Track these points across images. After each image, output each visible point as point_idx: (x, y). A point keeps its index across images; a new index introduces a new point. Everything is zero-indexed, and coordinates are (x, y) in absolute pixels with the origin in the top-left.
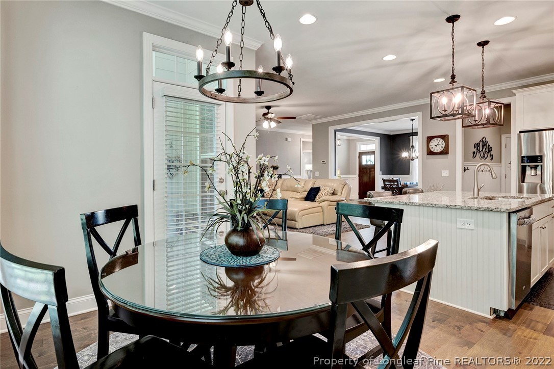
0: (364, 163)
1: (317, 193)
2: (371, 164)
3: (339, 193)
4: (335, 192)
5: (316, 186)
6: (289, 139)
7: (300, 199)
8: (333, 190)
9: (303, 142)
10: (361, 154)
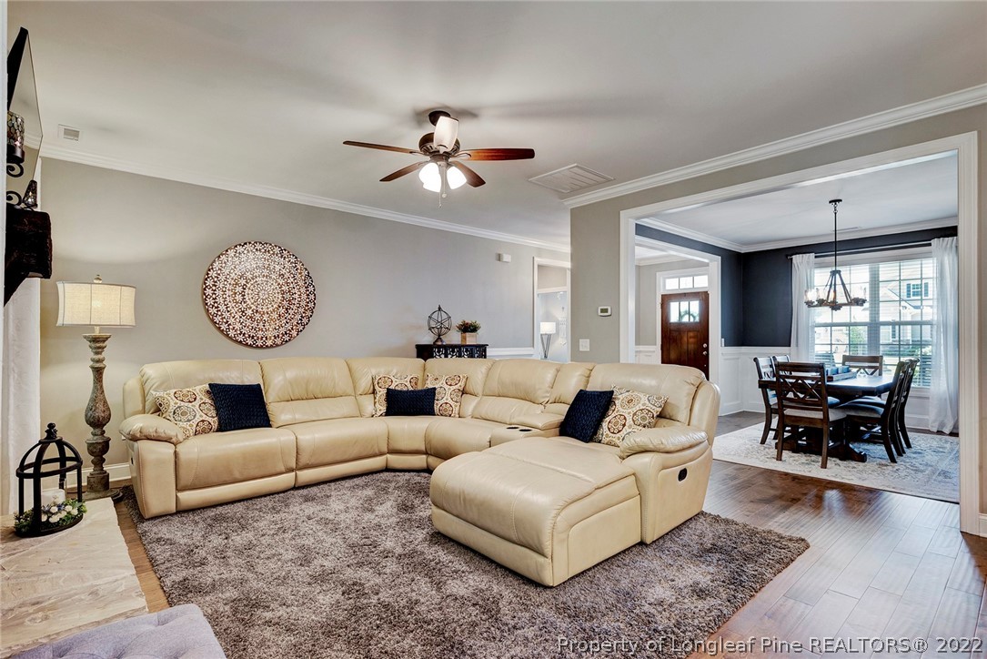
0: (674, 318)
1: (604, 415)
2: (692, 320)
3: (682, 415)
4: (669, 411)
5: (595, 386)
6: (506, 258)
7: (546, 430)
8: (662, 402)
9: (539, 266)
10: (666, 299)
